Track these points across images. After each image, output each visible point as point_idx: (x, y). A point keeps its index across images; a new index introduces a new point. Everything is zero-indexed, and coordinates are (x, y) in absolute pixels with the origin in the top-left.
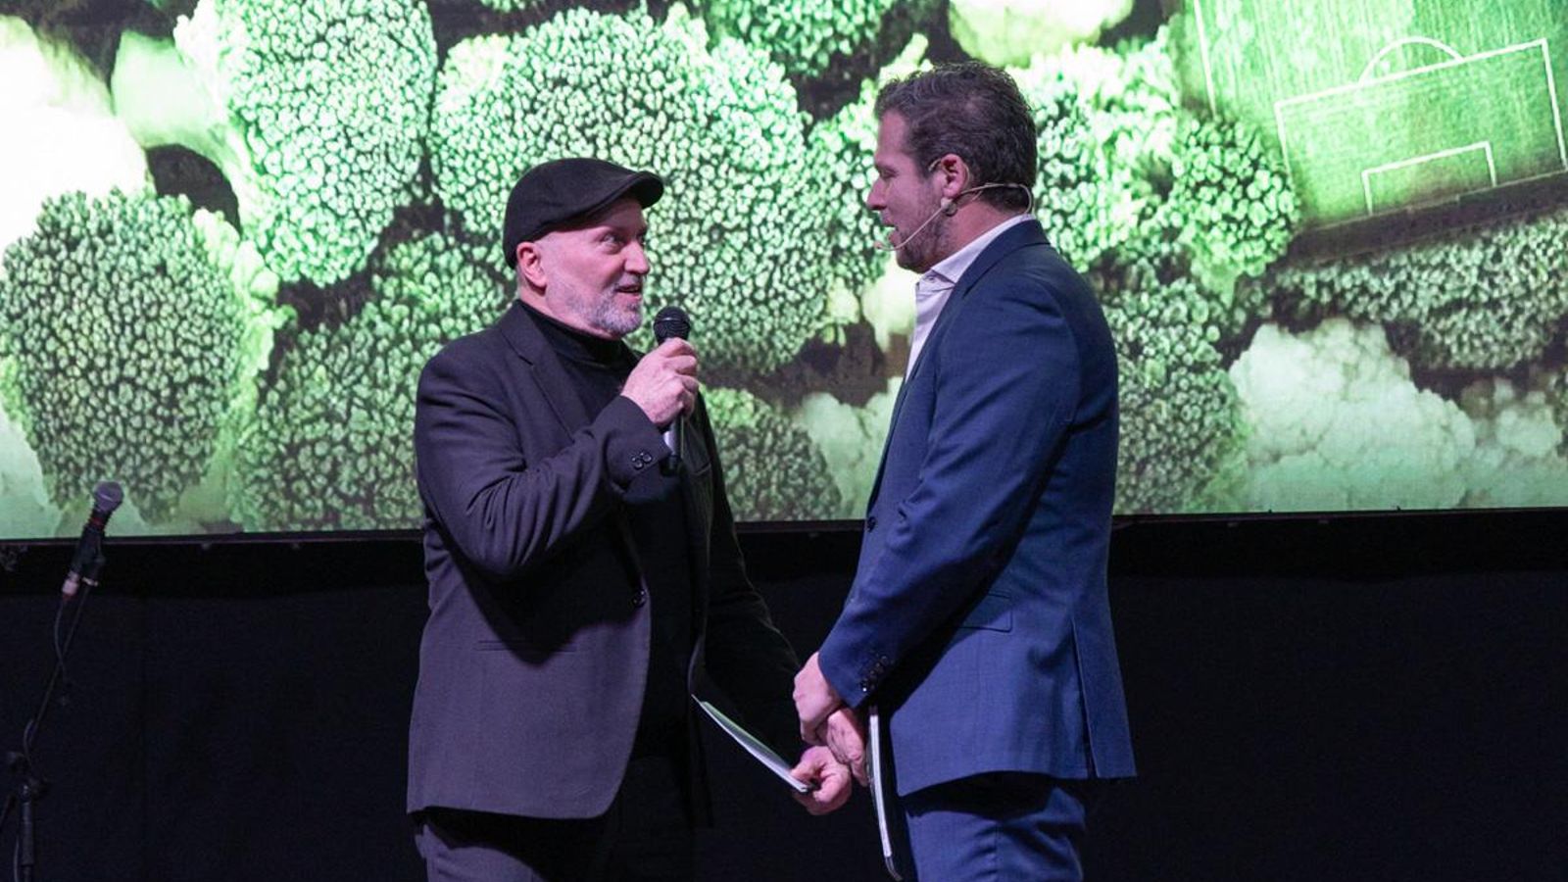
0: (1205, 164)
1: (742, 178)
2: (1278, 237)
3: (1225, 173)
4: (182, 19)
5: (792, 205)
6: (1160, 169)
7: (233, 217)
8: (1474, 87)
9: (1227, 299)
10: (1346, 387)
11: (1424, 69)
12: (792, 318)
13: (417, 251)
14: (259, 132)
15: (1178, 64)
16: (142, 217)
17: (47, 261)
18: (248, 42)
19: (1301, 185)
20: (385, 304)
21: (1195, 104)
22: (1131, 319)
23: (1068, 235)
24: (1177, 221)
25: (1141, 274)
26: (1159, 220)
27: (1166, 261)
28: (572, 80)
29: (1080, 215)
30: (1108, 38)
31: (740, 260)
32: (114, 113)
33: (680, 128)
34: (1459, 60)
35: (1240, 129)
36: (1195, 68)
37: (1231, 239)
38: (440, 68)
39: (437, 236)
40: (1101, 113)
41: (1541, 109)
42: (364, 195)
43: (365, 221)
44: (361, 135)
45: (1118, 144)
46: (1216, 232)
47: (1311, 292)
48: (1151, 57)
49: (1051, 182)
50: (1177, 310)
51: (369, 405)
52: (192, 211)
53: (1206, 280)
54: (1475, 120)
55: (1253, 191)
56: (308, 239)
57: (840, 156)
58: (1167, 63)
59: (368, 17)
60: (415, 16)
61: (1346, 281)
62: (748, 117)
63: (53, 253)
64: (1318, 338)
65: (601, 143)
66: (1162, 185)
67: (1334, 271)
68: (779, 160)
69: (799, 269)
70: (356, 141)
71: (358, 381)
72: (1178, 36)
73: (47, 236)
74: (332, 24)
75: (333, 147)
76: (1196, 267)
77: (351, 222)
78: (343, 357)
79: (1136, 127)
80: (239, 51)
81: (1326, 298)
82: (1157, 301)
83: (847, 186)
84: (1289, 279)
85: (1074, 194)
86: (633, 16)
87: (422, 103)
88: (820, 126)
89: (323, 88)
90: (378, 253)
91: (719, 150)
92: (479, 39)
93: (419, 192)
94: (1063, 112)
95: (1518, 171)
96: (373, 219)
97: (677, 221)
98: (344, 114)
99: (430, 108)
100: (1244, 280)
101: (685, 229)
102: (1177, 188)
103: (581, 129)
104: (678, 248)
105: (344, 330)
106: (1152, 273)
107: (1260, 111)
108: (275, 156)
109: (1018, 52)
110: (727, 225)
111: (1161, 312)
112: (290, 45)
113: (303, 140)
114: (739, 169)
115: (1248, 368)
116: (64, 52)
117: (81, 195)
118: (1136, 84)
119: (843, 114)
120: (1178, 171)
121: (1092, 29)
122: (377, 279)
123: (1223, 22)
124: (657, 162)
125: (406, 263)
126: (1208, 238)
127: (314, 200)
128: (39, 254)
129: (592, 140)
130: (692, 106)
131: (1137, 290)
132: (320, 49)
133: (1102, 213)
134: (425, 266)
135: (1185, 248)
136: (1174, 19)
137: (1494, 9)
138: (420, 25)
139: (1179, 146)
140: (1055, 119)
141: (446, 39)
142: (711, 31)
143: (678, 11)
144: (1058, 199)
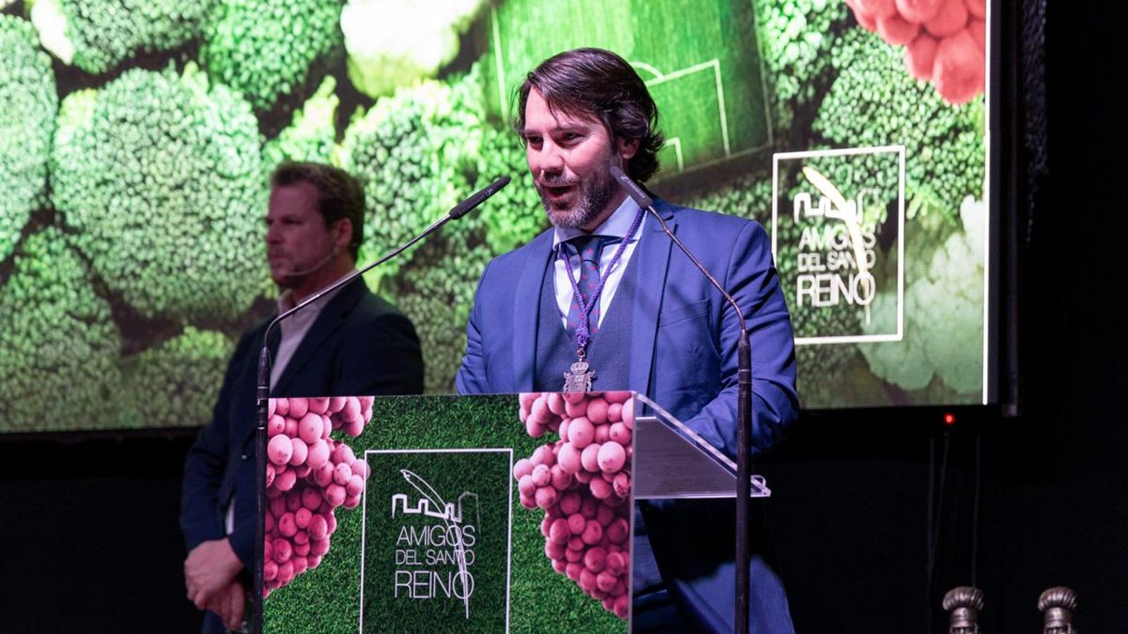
0: (499, 162)
1: (223, 183)
3: (512, 169)
5: (251, 201)
6: (471, 167)
8: (670, 98)
12: (249, 281)
13: (40, 239)
15: (486, 91)
20: (22, 277)
21: (494, 118)
22: (449, 276)
25: (457, 243)
27: (472, 233)
28: (130, 119)
29: (421, 202)
30: (445, 73)
31: (219, 241)
33: (189, 150)
34: (661, 79)
36: (494, 93)
37: (513, 216)
38: (57, 114)
39: (52, 229)
40: (437, 128)
41: (713, 113)
43: (13, 220)
44: (13, 161)
45: (446, 150)
46: (504, 212)
48: (468, 86)
49: (405, 178)
50: (477, 270)
53: (496, 247)
54: (670, 123)
58: (478, 90)
59: (21, 82)
60: (46, 80)
62: (228, 140)
65: (144, 161)
66: (472, 178)
68: (245, 169)
69: (254, 246)
72: (485, 69)
76: (490, 237)
79: (457, 138)
82: (466, 263)
85: (417, 187)
86: (166, 72)
87: (47, 138)
88: (270, 144)
90: (19, 244)
91: (211, 163)
92: (79, 93)
93: (43, 199)
94: (414, 128)
95: (697, 160)
97: (185, 215)
99: (52, 140)
102: (481, 180)
103: (134, 153)
104: (185, 234)
106: (463, 242)
109: (388, 86)
110: (214, 216)
111: (467, 269)
114: (222, 176)
118: (458, 106)
119: (283, 135)
120: (482, 168)
121: (433, 67)
122: (17, 260)
123: (513, 58)
124: (175, 174)
125: (33, 248)
126: (498, 215)
129: (139, 160)
130: (197, 133)
131: (453, 255)
133: (434, 200)
134: (44, 250)
135: (485, 224)
136: (483, 58)
137: (685, 40)
138: (47, 84)
139: (484, 150)
140: (408, 133)
141: (63, 92)
142: (210, 80)
143: (191, 67)
144: (408, 191)
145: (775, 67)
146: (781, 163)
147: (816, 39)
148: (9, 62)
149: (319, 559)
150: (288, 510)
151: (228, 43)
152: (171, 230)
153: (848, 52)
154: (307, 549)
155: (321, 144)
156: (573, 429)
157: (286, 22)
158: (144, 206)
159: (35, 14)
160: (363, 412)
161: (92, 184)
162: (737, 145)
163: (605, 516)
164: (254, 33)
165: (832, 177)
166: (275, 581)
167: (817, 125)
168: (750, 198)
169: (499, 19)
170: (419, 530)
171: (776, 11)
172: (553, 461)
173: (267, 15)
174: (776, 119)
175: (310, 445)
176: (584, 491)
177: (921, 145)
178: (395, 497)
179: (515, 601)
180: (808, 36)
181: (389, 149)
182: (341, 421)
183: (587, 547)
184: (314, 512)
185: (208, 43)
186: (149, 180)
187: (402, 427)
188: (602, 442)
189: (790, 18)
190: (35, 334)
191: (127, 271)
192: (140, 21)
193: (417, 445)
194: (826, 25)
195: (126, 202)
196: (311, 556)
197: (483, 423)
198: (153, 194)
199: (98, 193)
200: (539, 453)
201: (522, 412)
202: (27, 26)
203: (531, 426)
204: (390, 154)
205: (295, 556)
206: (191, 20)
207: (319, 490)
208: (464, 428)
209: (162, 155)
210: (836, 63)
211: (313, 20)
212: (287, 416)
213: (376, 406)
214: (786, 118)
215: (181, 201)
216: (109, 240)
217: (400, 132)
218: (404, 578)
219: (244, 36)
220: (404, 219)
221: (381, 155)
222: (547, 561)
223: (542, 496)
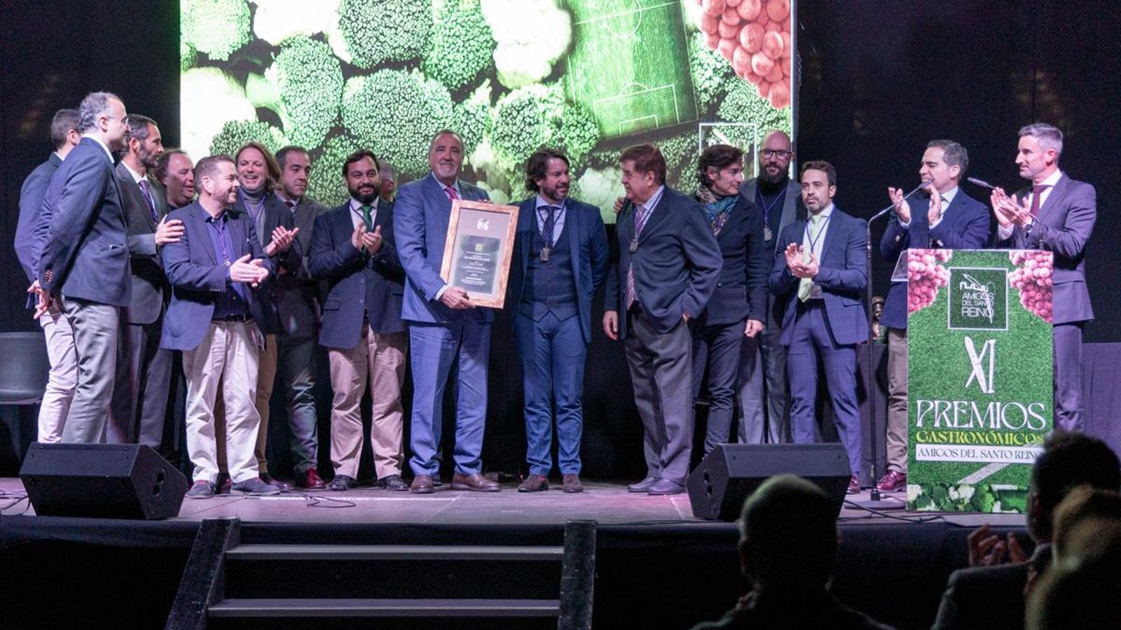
0: (572, 119)
1: (434, 121)
2: (593, 142)
3: (578, 122)
4: (267, 69)
6: (559, 121)
7: (281, 128)
8: (652, 98)
9: (577, 160)
10: (612, 187)
11: (637, 93)
13: (336, 141)
14: (290, 104)
15: (565, 90)
16: (254, 129)
17: (226, 141)
18: (286, 76)
19: (601, 126)
20: (327, 156)
21: (569, 102)
23: (531, 140)
24: (563, 136)
26: (558, 136)
28: (384, 90)
29: (535, 133)
30: (544, 81)
32: (246, 95)
33: (416, 105)
34: (648, 90)
35: (583, 109)
36: (569, 91)
37: (579, 142)
38: (344, 85)
39: (343, 136)
40: (541, 104)
41: (672, 106)
42: (321, 123)
43: (321, 131)
44: (320, 105)
45: (547, 113)
46: (575, 140)
47: (603, 158)
48: (557, 87)
49: (526, 124)
51: (322, 186)
52: (269, 127)
53: (571, 154)
54: (652, 108)
55: (586, 128)
56: (304, 136)
57: (463, 115)
58: (561, 89)
59: (323, 70)
60: (337, 70)
61: (613, 155)
62: (436, 103)
63: (228, 139)
64: (604, 172)
65: (392, 109)
66: (559, 125)
67: (609, 152)
68: (445, 115)
70: (319, 107)
71: (318, 179)
72: (565, 81)
73: (226, 133)
74: (312, 72)
75: (312, 109)
76: (569, 150)
77: (317, 131)
78: (314, 172)
79: (552, 108)
80: (284, 79)
81: (607, 160)
83: (465, 124)
84: (596, 155)
85: (532, 127)
86: (402, 71)
87: (339, 96)
88: (458, 106)
89: (309, 91)
90: (325, 141)
91: (427, 112)
92: (356, 77)
93: (337, 123)
94: (530, 103)
95: (665, 124)
96: (324, 131)
97: (414, 133)
98: (315, 99)
99: (341, 97)
100: (583, 155)
101: (417, 136)
102: (564, 127)
103: (386, 105)
104: (415, 141)
105: (314, 163)
107: (589, 104)
108: (294, 111)
109: (517, 85)
112: (299, 78)
113: (303, 106)
114: (433, 118)
115: (583, 181)
116: (231, 79)
117: (236, 121)
118: (552, 95)
119: (465, 102)
120: (564, 121)
121: (539, 78)
122: (324, 149)
123: (578, 77)
124: (409, 116)
125: (333, 144)
126: (572, 142)
127: (306, 124)
128: (223, 139)
129: (389, 108)
130: (420, 99)
132: (308, 79)
133: (541, 134)
134: (339, 145)
135: (566, 145)
136: (564, 76)
137: (658, 75)
138: (338, 72)
139: (564, 114)
140: (528, 105)
141: (346, 77)
142: (426, 76)
143: (416, 70)
144: (528, 129)
145: (699, 89)
146: (703, 127)
147: (717, 79)
148: (316, 61)
149: (931, 303)
150: (917, 286)
151: (435, 61)
152: (407, 140)
153: (732, 86)
154: (926, 299)
155: (484, 107)
156: (1030, 263)
157: (465, 53)
158: (393, 129)
159: (329, 40)
160: (948, 254)
161: (364, 117)
162: (682, 119)
163: (1043, 291)
164: (449, 57)
165: (725, 134)
166: (913, 310)
167: (719, 113)
168: (689, 140)
169: (571, 61)
170: (971, 294)
171: (700, 67)
172: (1023, 273)
173: (455, 50)
174: (700, 110)
175: (926, 265)
176: (1035, 284)
177: (763, 124)
178: (961, 284)
179: (1010, 318)
180: (713, 78)
181: (518, 112)
182: (939, 258)
183: (1036, 301)
184: (929, 287)
185: (425, 60)
186: (395, 117)
187: (964, 260)
188: (1041, 268)
189: (706, 70)
190: (335, 182)
191: (384, 156)
192: (387, 47)
193: (969, 266)
194: (722, 74)
195: (383, 126)
196: (927, 301)
197: (996, 260)
198: (397, 124)
199: (368, 122)
200: (1018, 270)
201: (1011, 257)
202: (326, 45)
203: (1014, 262)
204: (518, 113)
205: (921, 302)
206: (415, 49)
207: (930, 280)
208: (988, 261)
209: (401, 107)
210: (726, 89)
211: (479, 54)
212: (917, 255)
213: (953, 253)
214: (704, 109)
215: (412, 127)
216: (374, 142)
217: (523, 104)
218: (966, 310)
219: (443, 58)
220: (526, 141)
221: (515, 113)
222: (1021, 305)
223: (1019, 284)
